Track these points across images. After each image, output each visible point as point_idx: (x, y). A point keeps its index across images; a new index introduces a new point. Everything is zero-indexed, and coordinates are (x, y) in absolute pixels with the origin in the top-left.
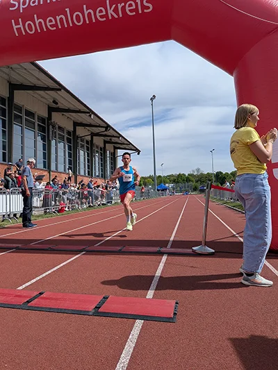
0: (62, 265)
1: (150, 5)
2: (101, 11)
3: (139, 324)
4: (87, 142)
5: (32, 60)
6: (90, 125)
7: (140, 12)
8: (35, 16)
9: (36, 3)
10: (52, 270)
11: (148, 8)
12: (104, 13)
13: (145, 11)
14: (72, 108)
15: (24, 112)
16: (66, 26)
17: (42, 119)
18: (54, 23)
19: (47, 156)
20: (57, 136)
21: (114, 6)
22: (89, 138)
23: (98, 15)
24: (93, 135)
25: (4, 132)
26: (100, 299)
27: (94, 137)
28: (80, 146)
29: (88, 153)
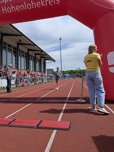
0: (23, 108)
3: (55, 131)
4: (34, 57)
5: (10, 24)
6: (35, 50)
7: (55, 4)
8: (11, 5)
10: (19, 110)
12: (40, 4)
13: (57, 3)
14: (27, 43)
15: (7, 45)
16: (24, 9)
17: (14, 48)
18: (19, 8)
19: (17, 63)
20: (21, 55)
21: (44, 1)
23: (37, 5)
26: (39, 121)
27: (36, 55)
28: (30, 59)
29: (34, 62)
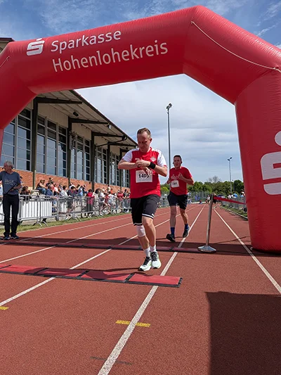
1: (165, 49)
2: (125, 53)
4: (104, 151)
6: (107, 135)
7: (158, 54)
8: (72, 56)
9: (73, 47)
11: (164, 51)
12: (128, 55)
13: (162, 53)
14: (91, 119)
15: (46, 123)
16: (97, 65)
17: (63, 130)
18: (87, 62)
19: (67, 164)
20: (77, 145)
21: (136, 49)
22: (106, 147)
23: (123, 56)
24: (110, 144)
25: (28, 142)
27: (111, 146)
28: (97, 154)
29: (105, 162)
